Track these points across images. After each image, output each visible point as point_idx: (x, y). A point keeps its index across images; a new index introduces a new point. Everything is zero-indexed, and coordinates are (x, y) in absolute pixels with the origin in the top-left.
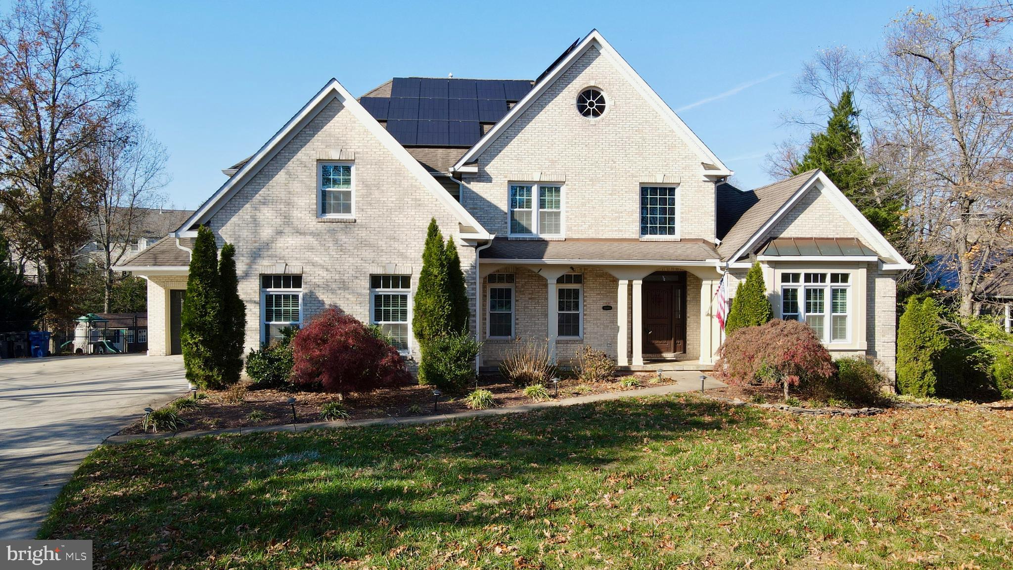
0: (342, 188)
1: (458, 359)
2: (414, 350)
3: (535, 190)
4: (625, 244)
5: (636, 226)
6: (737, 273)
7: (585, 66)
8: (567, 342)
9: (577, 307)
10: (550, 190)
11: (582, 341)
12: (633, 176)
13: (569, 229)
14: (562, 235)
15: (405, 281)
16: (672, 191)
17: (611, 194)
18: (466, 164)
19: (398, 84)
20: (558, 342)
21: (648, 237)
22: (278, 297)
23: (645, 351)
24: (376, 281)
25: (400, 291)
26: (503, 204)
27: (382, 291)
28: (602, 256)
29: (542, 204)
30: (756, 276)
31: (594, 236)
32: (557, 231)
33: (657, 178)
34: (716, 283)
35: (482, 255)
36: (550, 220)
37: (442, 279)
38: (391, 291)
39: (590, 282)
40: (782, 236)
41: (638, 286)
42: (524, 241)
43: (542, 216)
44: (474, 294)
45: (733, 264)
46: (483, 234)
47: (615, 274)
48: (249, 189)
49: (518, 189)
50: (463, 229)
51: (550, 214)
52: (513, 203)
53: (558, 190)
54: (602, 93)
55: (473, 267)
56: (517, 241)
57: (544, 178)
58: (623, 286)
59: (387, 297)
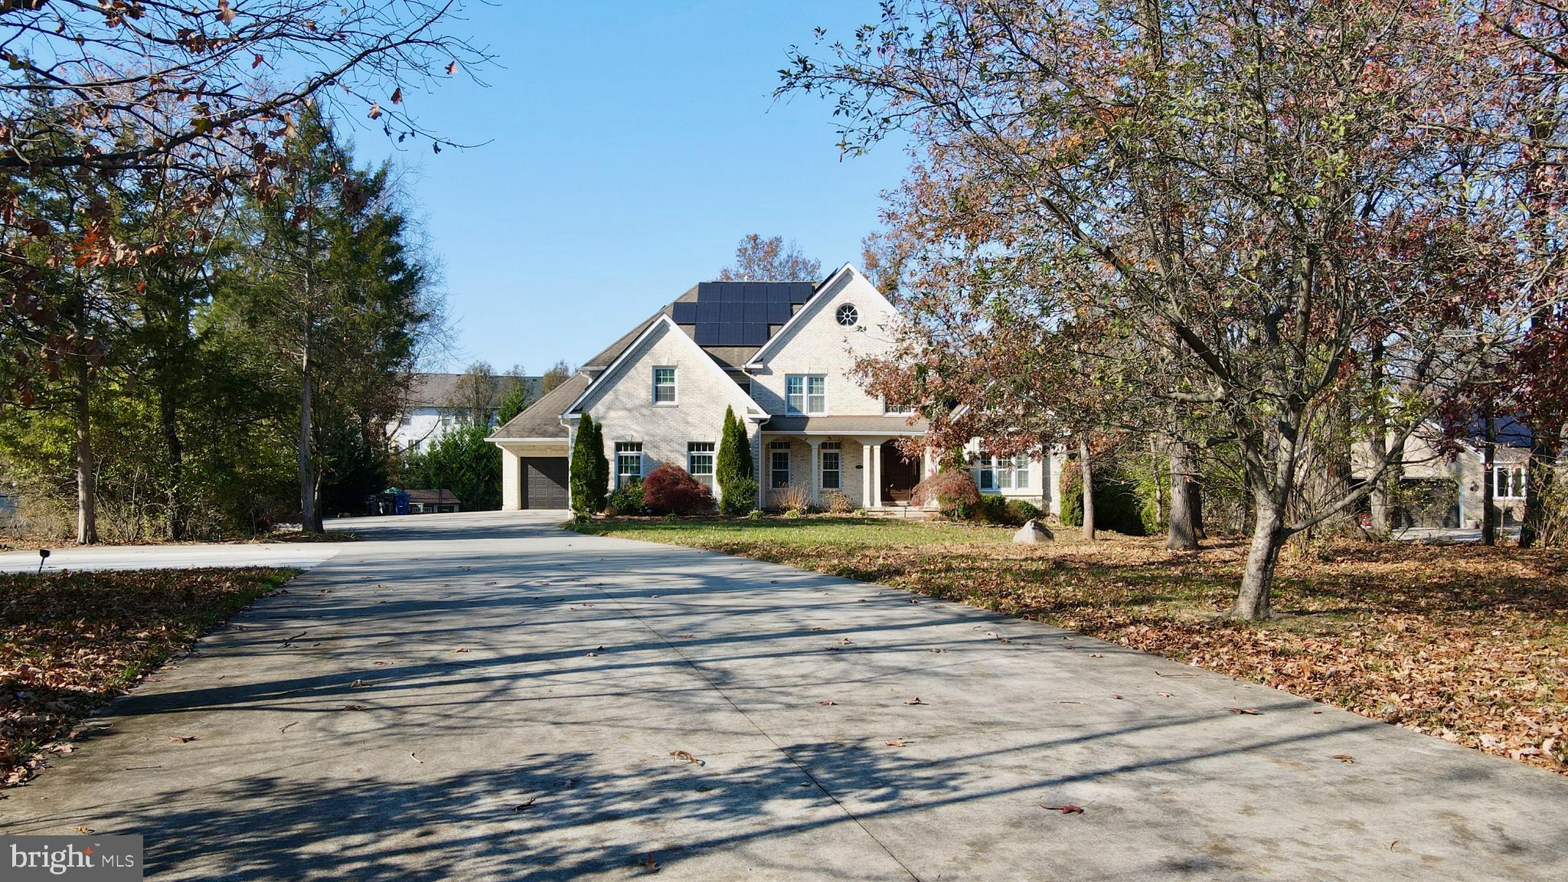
0: (668, 384)
1: (745, 493)
2: (717, 492)
3: (805, 380)
4: (871, 420)
5: (881, 407)
7: (842, 289)
8: (829, 492)
9: (836, 467)
10: (817, 380)
11: (840, 492)
13: (831, 409)
14: (825, 414)
15: (711, 446)
18: (754, 362)
19: (703, 287)
20: (821, 492)
21: (890, 414)
22: (626, 457)
23: (883, 499)
24: (692, 446)
25: (707, 453)
26: (781, 393)
27: (695, 453)
28: (850, 430)
29: (811, 390)
31: (847, 414)
32: (822, 410)
35: (763, 428)
36: (816, 403)
37: (734, 445)
38: (702, 453)
39: (846, 447)
41: (877, 449)
42: (797, 417)
43: (811, 399)
44: (758, 455)
46: (764, 415)
47: (861, 442)
49: (792, 382)
50: (750, 411)
51: (817, 397)
52: (789, 390)
53: (822, 380)
54: (855, 308)
55: (755, 436)
56: (791, 418)
57: (812, 372)
58: (866, 449)
59: (699, 457)
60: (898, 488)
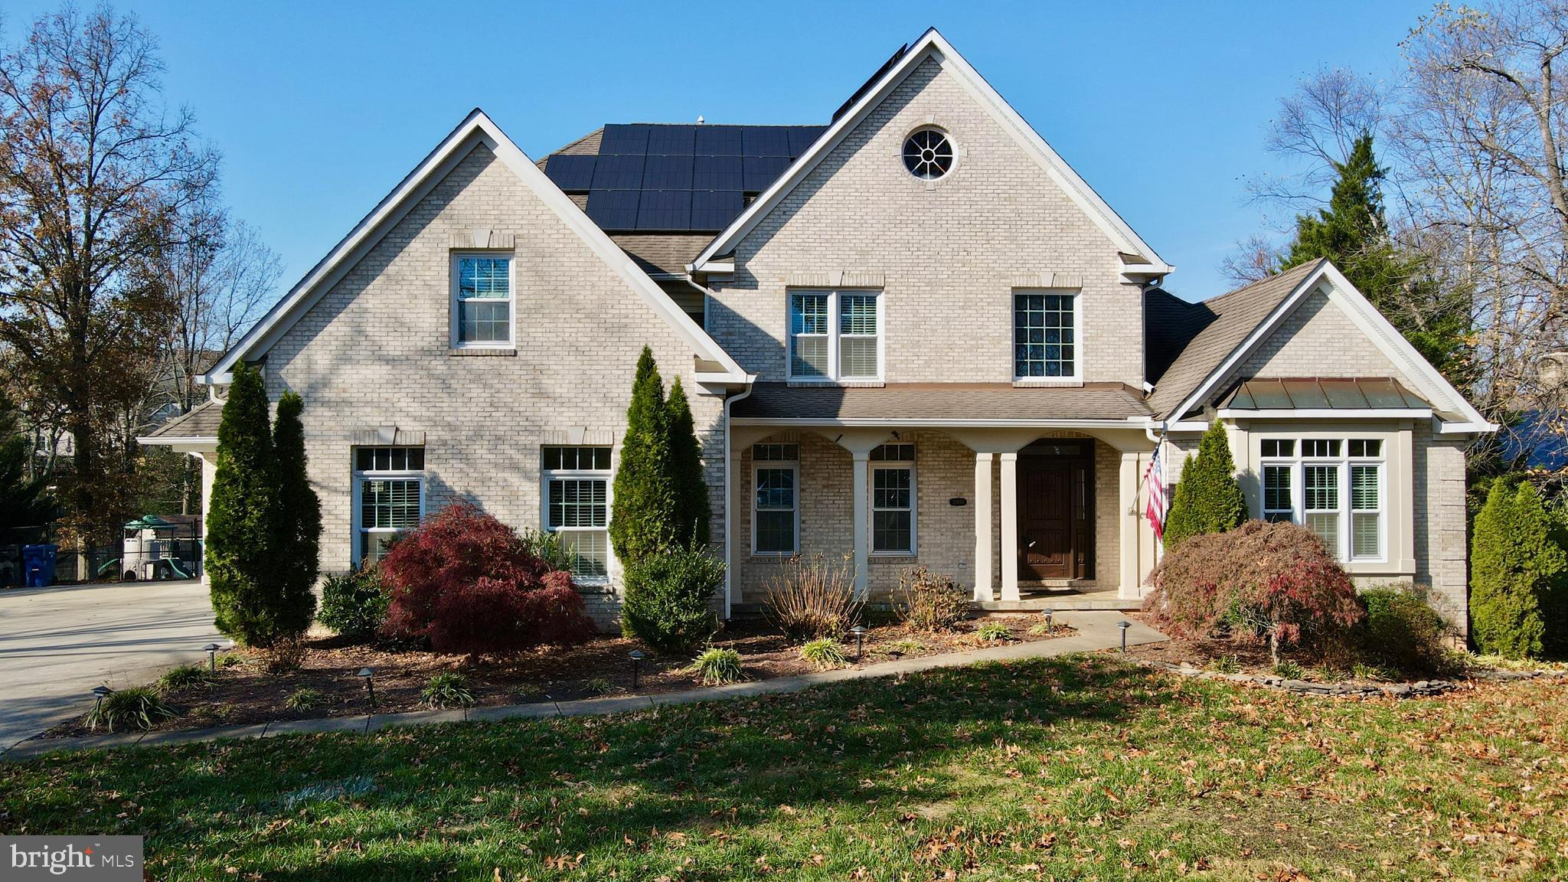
0: (494, 297)
1: (684, 593)
2: (615, 575)
3: (832, 301)
4: (988, 392)
5: (1007, 362)
6: (1182, 440)
7: (916, 91)
8: (889, 561)
9: (905, 502)
10: (859, 301)
11: (914, 559)
12: (1000, 276)
13: (890, 367)
14: (881, 377)
15: (603, 456)
16: (1068, 301)
17: (962, 308)
18: (713, 259)
19: (612, 133)
20: (871, 561)
21: (1027, 380)
22: (383, 485)
24: (552, 456)
25: (594, 473)
26: (778, 330)
27: (561, 474)
28: (947, 413)
29: (845, 326)
30: (1216, 445)
31: (933, 379)
32: (872, 370)
33: (1043, 280)
34: (1145, 458)
35: (736, 410)
36: (859, 354)
37: (659, 453)
38: (577, 474)
39: (928, 457)
40: (1259, 375)
41: (1009, 463)
42: (815, 388)
43: (845, 346)
44: (722, 479)
45: (1175, 425)
46: (737, 375)
47: (970, 443)
48: (332, 300)
49: (804, 301)
50: (701, 366)
51: (859, 342)
52: (794, 326)
53: (872, 301)
54: (948, 137)
55: (717, 430)
56: (803, 388)
57: (849, 282)
58: (983, 462)
59: (571, 484)
60: (1044, 550)
